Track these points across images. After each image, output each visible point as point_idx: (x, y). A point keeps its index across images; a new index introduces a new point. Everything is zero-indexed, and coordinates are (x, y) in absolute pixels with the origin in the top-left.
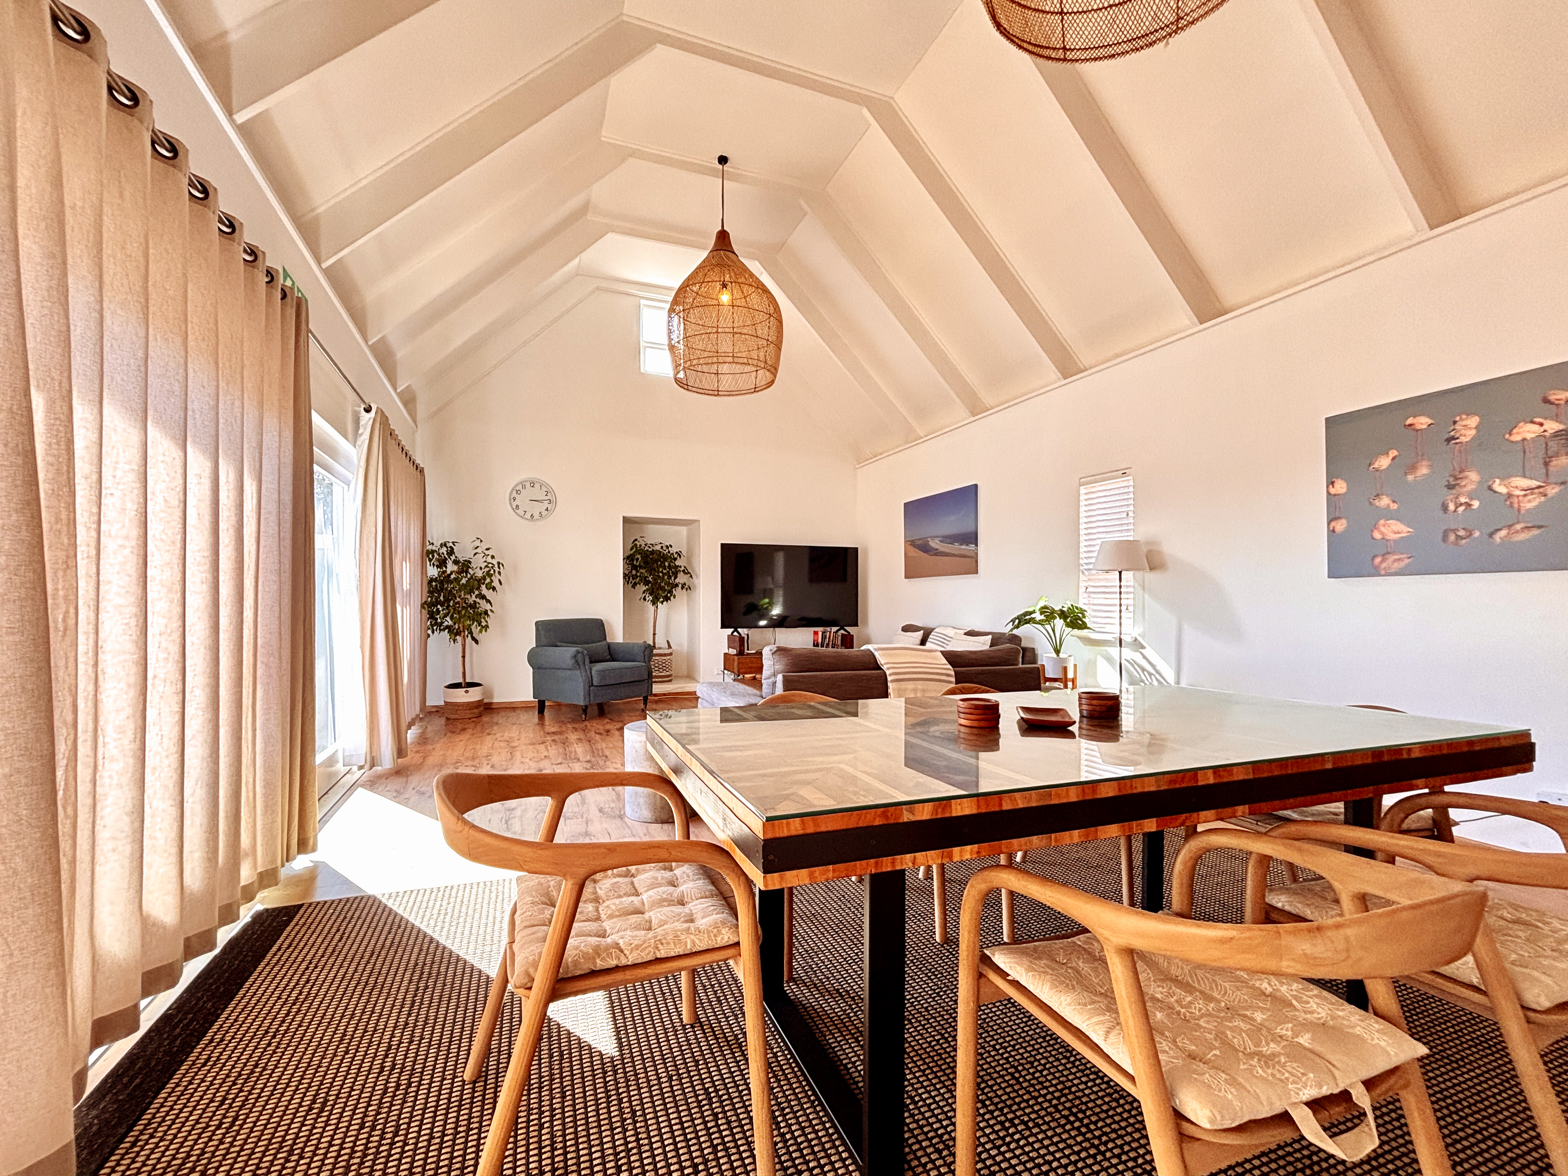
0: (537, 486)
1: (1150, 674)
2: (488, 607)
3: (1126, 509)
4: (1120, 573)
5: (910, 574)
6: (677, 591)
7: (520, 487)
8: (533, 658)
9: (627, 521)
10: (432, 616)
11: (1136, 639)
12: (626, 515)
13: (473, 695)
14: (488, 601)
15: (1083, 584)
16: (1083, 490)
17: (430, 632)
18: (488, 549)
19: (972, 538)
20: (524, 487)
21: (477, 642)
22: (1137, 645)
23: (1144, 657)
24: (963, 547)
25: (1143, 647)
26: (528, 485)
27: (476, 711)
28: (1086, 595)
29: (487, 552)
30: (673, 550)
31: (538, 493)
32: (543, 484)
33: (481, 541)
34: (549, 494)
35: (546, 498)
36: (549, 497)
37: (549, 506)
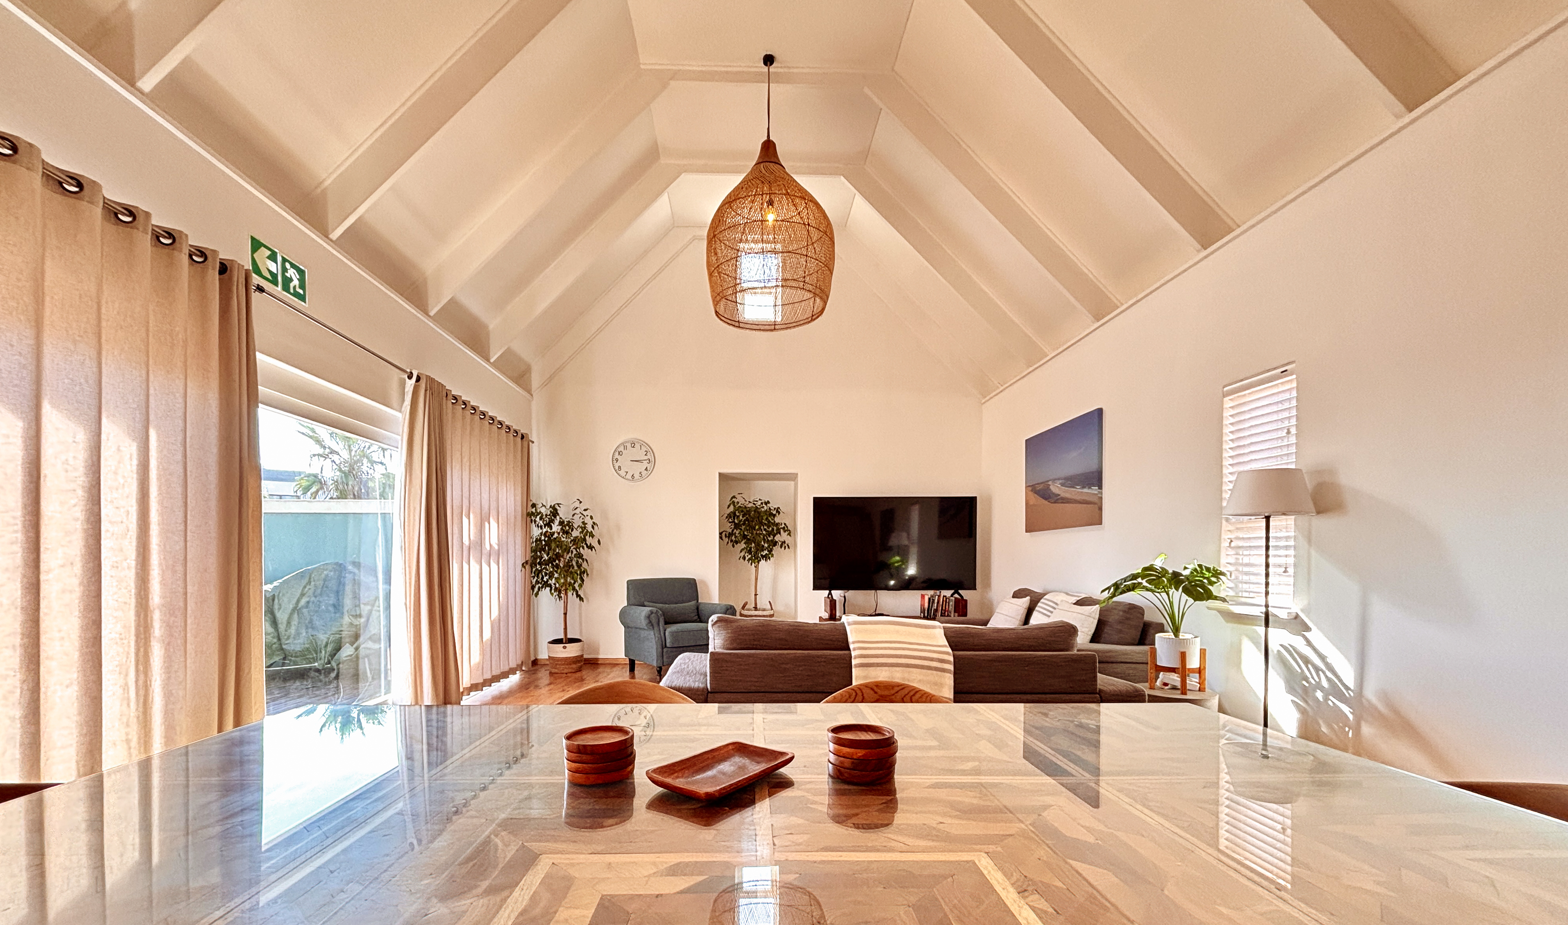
0: (637, 446)
1: (1317, 669)
2: (587, 565)
3: (1286, 424)
4: (1268, 518)
5: (1031, 527)
6: (776, 550)
7: (621, 449)
8: (623, 616)
9: (724, 478)
10: (536, 575)
11: (1297, 617)
12: (722, 471)
13: (572, 651)
14: (587, 560)
15: (1226, 536)
16: (1228, 403)
17: (536, 589)
18: (585, 510)
19: (1096, 479)
20: (625, 448)
21: (580, 598)
22: (1298, 625)
23: (1309, 643)
24: (1086, 490)
25: (1308, 629)
26: (629, 445)
27: (574, 666)
28: (1231, 552)
29: (585, 513)
30: (773, 505)
31: (639, 454)
32: (643, 444)
33: (581, 502)
34: (648, 454)
35: (646, 458)
36: (649, 457)
37: (649, 466)
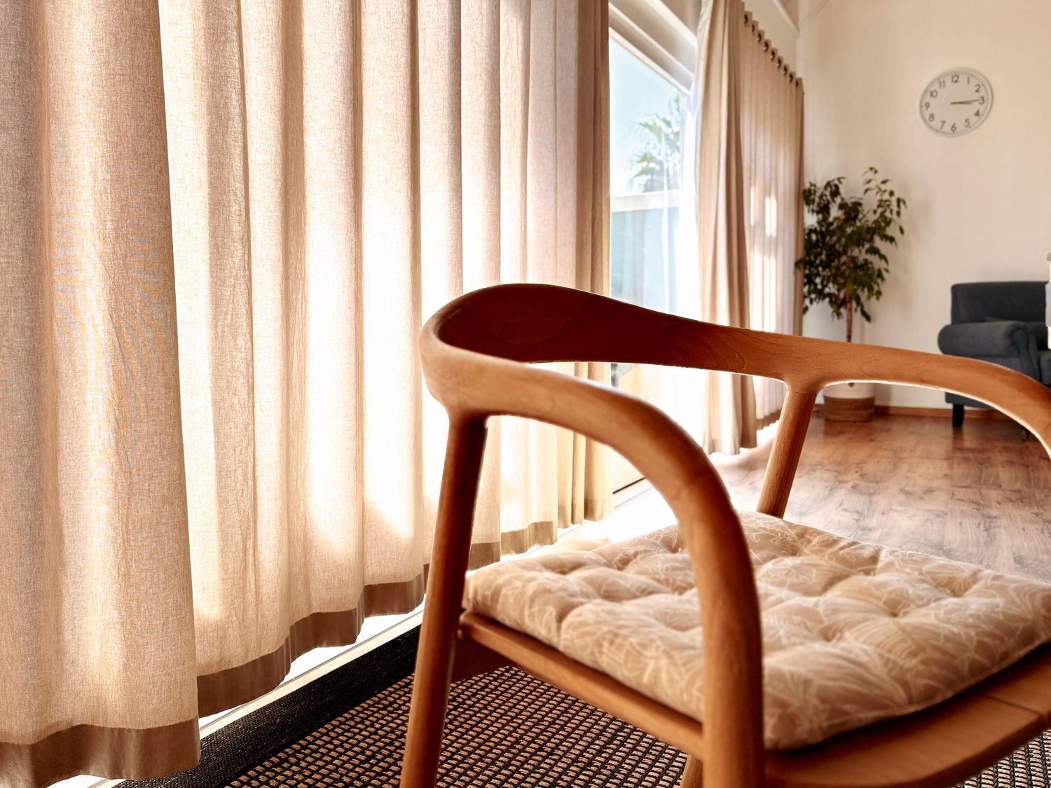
0: (963, 79)
2: (882, 264)
7: (936, 87)
8: (946, 340)
10: (809, 280)
13: (861, 390)
14: (883, 257)
17: (807, 302)
18: (884, 182)
20: (942, 85)
21: (867, 317)
26: (948, 80)
27: (865, 413)
29: (883, 187)
31: (965, 91)
32: (970, 75)
33: (876, 172)
34: (982, 89)
35: (977, 96)
36: (982, 93)
37: (982, 108)
